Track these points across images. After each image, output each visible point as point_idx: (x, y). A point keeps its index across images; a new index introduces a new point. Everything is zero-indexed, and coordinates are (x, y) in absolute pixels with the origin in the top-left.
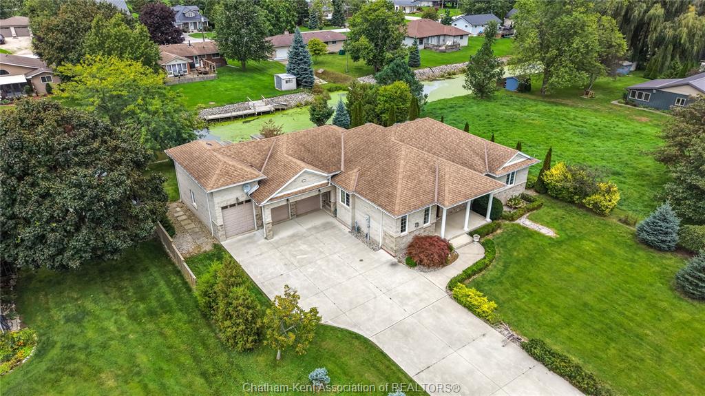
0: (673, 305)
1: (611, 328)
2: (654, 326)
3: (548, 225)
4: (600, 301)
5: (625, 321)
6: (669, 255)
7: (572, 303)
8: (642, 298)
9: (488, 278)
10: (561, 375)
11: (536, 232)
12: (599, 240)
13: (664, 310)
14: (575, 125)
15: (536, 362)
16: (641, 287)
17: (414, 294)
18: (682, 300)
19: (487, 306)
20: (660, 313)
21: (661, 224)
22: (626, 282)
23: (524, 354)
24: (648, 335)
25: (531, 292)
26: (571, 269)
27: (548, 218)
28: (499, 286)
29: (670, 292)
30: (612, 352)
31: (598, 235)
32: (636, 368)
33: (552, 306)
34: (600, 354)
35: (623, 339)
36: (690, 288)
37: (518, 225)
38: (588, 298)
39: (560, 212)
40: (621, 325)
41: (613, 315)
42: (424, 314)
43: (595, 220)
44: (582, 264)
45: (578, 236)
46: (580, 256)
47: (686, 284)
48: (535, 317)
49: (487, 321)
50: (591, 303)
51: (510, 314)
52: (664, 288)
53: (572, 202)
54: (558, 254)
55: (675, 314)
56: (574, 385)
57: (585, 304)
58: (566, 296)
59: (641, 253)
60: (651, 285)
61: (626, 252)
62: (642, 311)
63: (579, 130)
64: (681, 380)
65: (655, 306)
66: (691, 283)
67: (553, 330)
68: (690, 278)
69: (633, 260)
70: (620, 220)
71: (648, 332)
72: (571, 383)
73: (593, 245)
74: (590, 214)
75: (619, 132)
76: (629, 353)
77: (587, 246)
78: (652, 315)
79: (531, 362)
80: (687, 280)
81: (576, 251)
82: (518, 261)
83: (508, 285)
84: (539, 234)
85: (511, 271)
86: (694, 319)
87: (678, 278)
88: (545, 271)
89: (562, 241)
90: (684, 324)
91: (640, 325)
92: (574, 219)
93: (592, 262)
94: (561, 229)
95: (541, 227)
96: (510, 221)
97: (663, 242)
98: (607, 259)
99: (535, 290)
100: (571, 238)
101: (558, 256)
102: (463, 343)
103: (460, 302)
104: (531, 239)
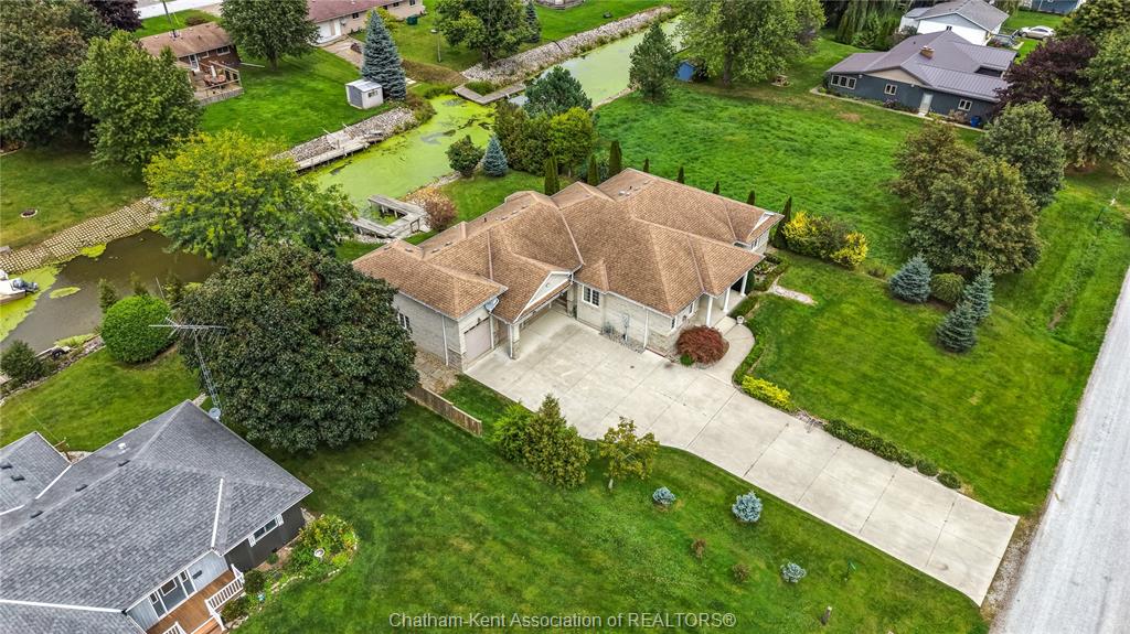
0: (937, 361)
1: (892, 396)
2: (926, 386)
3: (802, 290)
4: (876, 370)
5: (902, 386)
6: (922, 307)
7: (852, 376)
8: (910, 359)
9: (768, 364)
10: (866, 449)
11: (793, 301)
12: (856, 300)
13: (931, 369)
14: (784, 139)
15: (841, 442)
16: (906, 347)
17: (705, 395)
18: (944, 355)
19: (781, 395)
20: (928, 372)
21: (915, 277)
22: (893, 345)
23: (828, 436)
24: (922, 396)
25: (814, 372)
26: (841, 340)
27: (800, 281)
28: (781, 372)
29: (932, 349)
30: (899, 418)
31: (854, 295)
32: (922, 429)
33: (837, 384)
34: (890, 422)
35: (904, 403)
36: (950, 343)
37: (772, 295)
38: (865, 368)
39: (808, 272)
40: (900, 390)
41: (890, 381)
42: (725, 415)
43: (845, 274)
44: (849, 332)
45: (835, 299)
46: (845, 324)
47: (947, 340)
48: (826, 397)
49: (787, 411)
50: (870, 372)
51: (802, 398)
52: (926, 345)
53: (818, 257)
54: (823, 324)
55: (941, 370)
56: (879, 455)
57: (865, 376)
58: (845, 370)
59: (897, 310)
60: (915, 344)
61: (883, 310)
62: (913, 373)
63: (791, 146)
64: (958, 432)
65: (922, 366)
66: (951, 339)
67: (845, 407)
68: (950, 334)
69: (893, 320)
70: (869, 273)
71: (923, 393)
72: (875, 453)
73: (853, 307)
74: (838, 269)
75: (835, 144)
76: (914, 417)
77: (848, 309)
78: (922, 375)
79: (837, 442)
80: (947, 335)
81: (838, 318)
82: (789, 339)
83: (789, 369)
84: (798, 303)
85: (787, 352)
86: (957, 373)
87: (938, 334)
88: (818, 347)
89: (823, 309)
90: (951, 379)
91: (915, 387)
92: (826, 277)
93: (858, 328)
94: (817, 294)
95: (796, 294)
96: (763, 291)
97: (917, 295)
98: (869, 322)
99: (815, 369)
100: (829, 303)
101: (825, 327)
102: (774, 437)
103: (753, 396)
104: (792, 312)
